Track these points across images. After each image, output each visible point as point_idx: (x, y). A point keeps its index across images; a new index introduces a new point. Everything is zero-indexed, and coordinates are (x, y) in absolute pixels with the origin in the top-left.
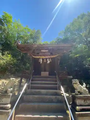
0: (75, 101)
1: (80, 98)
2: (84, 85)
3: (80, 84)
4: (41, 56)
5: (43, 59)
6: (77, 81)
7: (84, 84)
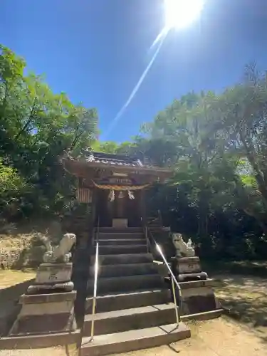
0: (177, 268)
1: (185, 262)
2: (190, 242)
3: (184, 240)
4: (112, 185)
5: (117, 193)
6: (180, 236)
7: (190, 240)
